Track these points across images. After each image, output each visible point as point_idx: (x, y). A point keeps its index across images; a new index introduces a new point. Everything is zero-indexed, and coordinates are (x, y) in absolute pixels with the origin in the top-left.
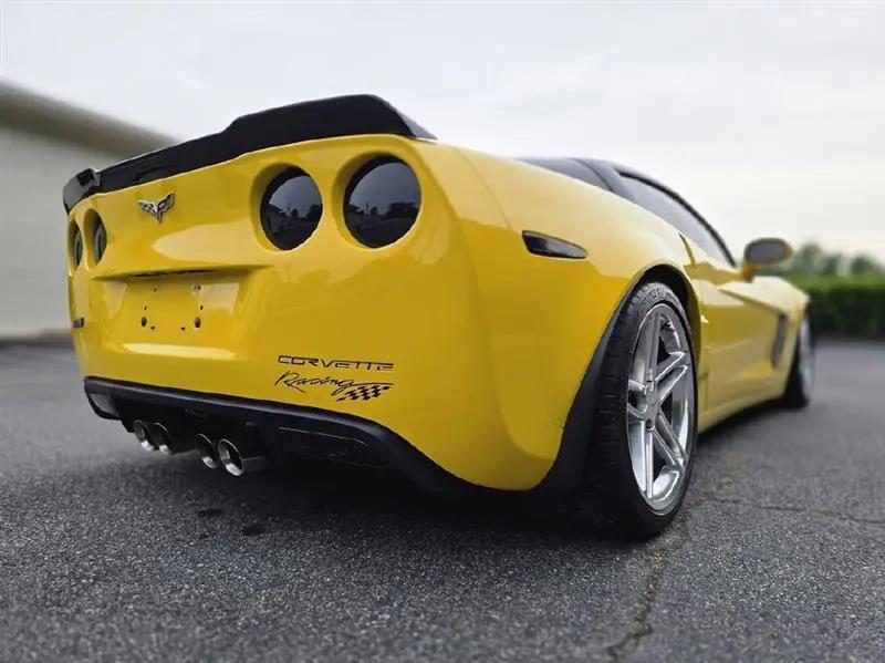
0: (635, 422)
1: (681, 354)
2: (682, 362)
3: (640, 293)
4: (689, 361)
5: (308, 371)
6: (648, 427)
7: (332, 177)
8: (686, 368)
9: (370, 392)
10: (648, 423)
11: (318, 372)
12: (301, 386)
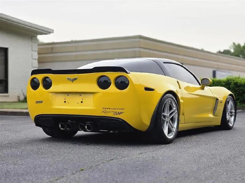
0: (164, 121)
1: (175, 108)
2: (175, 110)
3: (165, 96)
4: (177, 110)
5: (108, 110)
6: (167, 123)
7: (113, 79)
8: (176, 111)
9: (120, 113)
10: (167, 122)
11: (110, 110)
12: (107, 113)
